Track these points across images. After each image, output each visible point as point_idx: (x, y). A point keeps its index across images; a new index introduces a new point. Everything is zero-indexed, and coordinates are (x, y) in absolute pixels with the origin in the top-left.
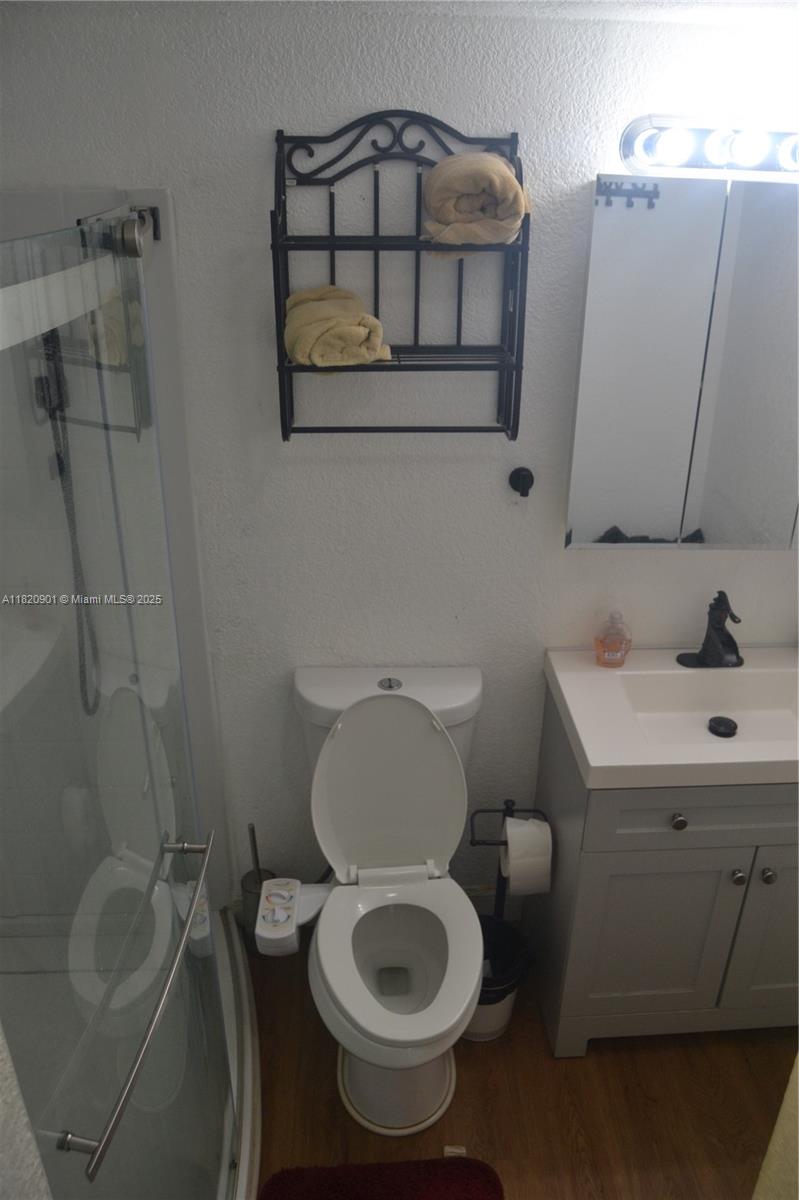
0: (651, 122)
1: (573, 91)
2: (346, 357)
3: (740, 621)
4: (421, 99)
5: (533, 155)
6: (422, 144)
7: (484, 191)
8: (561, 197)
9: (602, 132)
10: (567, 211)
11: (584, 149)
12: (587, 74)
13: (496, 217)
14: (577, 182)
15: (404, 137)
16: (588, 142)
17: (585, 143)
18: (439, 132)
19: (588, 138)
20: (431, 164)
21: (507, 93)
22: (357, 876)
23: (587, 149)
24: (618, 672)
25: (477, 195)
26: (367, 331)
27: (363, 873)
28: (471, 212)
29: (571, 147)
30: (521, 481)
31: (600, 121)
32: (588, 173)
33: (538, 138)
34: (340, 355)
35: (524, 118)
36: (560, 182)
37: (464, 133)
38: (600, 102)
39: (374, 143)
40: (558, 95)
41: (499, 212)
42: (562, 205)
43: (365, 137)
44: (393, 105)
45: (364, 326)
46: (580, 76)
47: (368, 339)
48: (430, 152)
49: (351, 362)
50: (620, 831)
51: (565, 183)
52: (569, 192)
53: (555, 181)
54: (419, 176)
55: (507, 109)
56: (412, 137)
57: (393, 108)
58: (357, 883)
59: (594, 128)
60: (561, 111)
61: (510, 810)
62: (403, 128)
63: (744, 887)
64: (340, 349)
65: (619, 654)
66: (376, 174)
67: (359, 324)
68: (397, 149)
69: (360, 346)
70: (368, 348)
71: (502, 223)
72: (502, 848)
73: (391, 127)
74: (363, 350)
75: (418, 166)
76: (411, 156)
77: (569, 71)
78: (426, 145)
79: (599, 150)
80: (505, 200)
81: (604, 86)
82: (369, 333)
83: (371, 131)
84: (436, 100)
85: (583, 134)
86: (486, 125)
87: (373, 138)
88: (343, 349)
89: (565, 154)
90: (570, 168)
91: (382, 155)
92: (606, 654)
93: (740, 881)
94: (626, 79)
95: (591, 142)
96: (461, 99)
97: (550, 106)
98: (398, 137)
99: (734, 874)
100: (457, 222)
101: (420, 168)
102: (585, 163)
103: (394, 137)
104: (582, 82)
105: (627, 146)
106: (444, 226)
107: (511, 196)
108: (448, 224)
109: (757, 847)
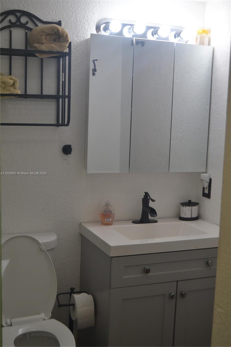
0: (106, 20)
1: (79, 8)
2: (5, 91)
3: (155, 201)
4: (27, 7)
5: (66, 29)
6: (27, 22)
7: (55, 33)
8: (77, 44)
9: (89, 23)
10: (79, 49)
11: (84, 28)
12: (84, 3)
13: (60, 42)
14: (82, 39)
15: (21, 20)
16: (85, 26)
17: (84, 26)
18: (33, 19)
19: (85, 25)
20: (31, 29)
21: (57, 8)
22: (11, 322)
23: (85, 28)
24: (111, 227)
25: (53, 35)
26: (13, 81)
27: (13, 320)
28: (50, 41)
29: (80, 27)
30: (67, 150)
31: (89, 19)
32: (85, 36)
33: (68, 23)
34: (3, 90)
35: (63, 16)
36: (76, 39)
37: (42, 19)
38: (88, 13)
39: (10, 21)
40: (74, 10)
41: (61, 40)
42: (77, 47)
43: (6, 19)
44: (17, 8)
45: (12, 80)
46: (81, 4)
47: (14, 84)
48: (30, 25)
49: (7, 93)
50: (124, 277)
51: (78, 39)
52: (79, 42)
53: (74, 38)
54: (26, 34)
55: (57, 13)
56: (24, 20)
57: (17, 9)
58: (11, 325)
59: (87, 21)
60: (75, 15)
61: (72, 291)
62: (20, 16)
63: (174, 300)
64: (3, 88)
65: (111, 219)
66: (11, 32)
67: (10, 79)
68: (18, 23)
69: (10, 87)
70: (13, 88)
71: (63, 44)
72: (71, 307)
73: (16, 16)
74: (12, 88)
75: (26, 30)
76: (23, 26)
77: (77, 2)
78: (29, 22)
79: (89, 29)
80: (63, 36)
81: (89, 8)
82: (14, 83)
83: (8, 17)
84: (32, 8)
85: (83, 23)
86: (50, 18)
87: (9, 19)
88: (4, 87)
89: (77, 30)
90: (79, 34)
91: (12, 25)
92: (106, 219)
93: (172, 297)
94: (96, 6)
95: (86, 26)
96: (41, 8)
97: (72, 13)
98: (18, 19)
99: (170, 295)
100: (46, 43)
101: (27, 30)
102: (84, 32)
103: (17, 20)
104: (82, 6)
105: (98, 28)
106: (41, 45)
107: (65, 35)
108: (43, 44)
109: (177, 281)
